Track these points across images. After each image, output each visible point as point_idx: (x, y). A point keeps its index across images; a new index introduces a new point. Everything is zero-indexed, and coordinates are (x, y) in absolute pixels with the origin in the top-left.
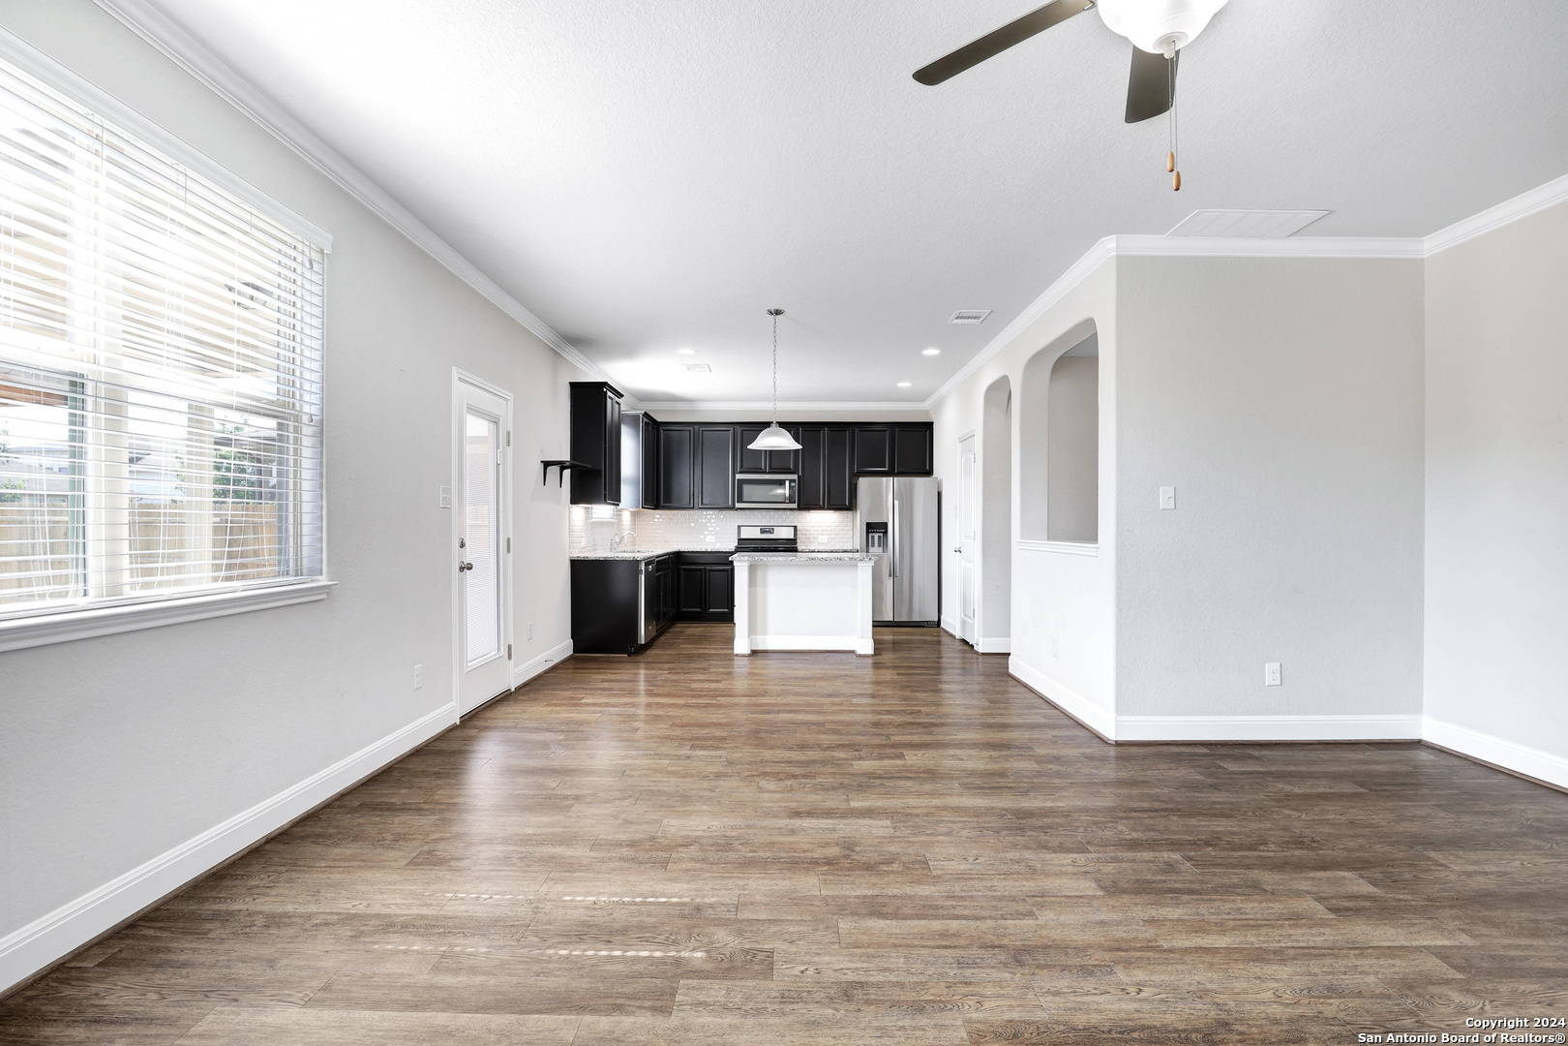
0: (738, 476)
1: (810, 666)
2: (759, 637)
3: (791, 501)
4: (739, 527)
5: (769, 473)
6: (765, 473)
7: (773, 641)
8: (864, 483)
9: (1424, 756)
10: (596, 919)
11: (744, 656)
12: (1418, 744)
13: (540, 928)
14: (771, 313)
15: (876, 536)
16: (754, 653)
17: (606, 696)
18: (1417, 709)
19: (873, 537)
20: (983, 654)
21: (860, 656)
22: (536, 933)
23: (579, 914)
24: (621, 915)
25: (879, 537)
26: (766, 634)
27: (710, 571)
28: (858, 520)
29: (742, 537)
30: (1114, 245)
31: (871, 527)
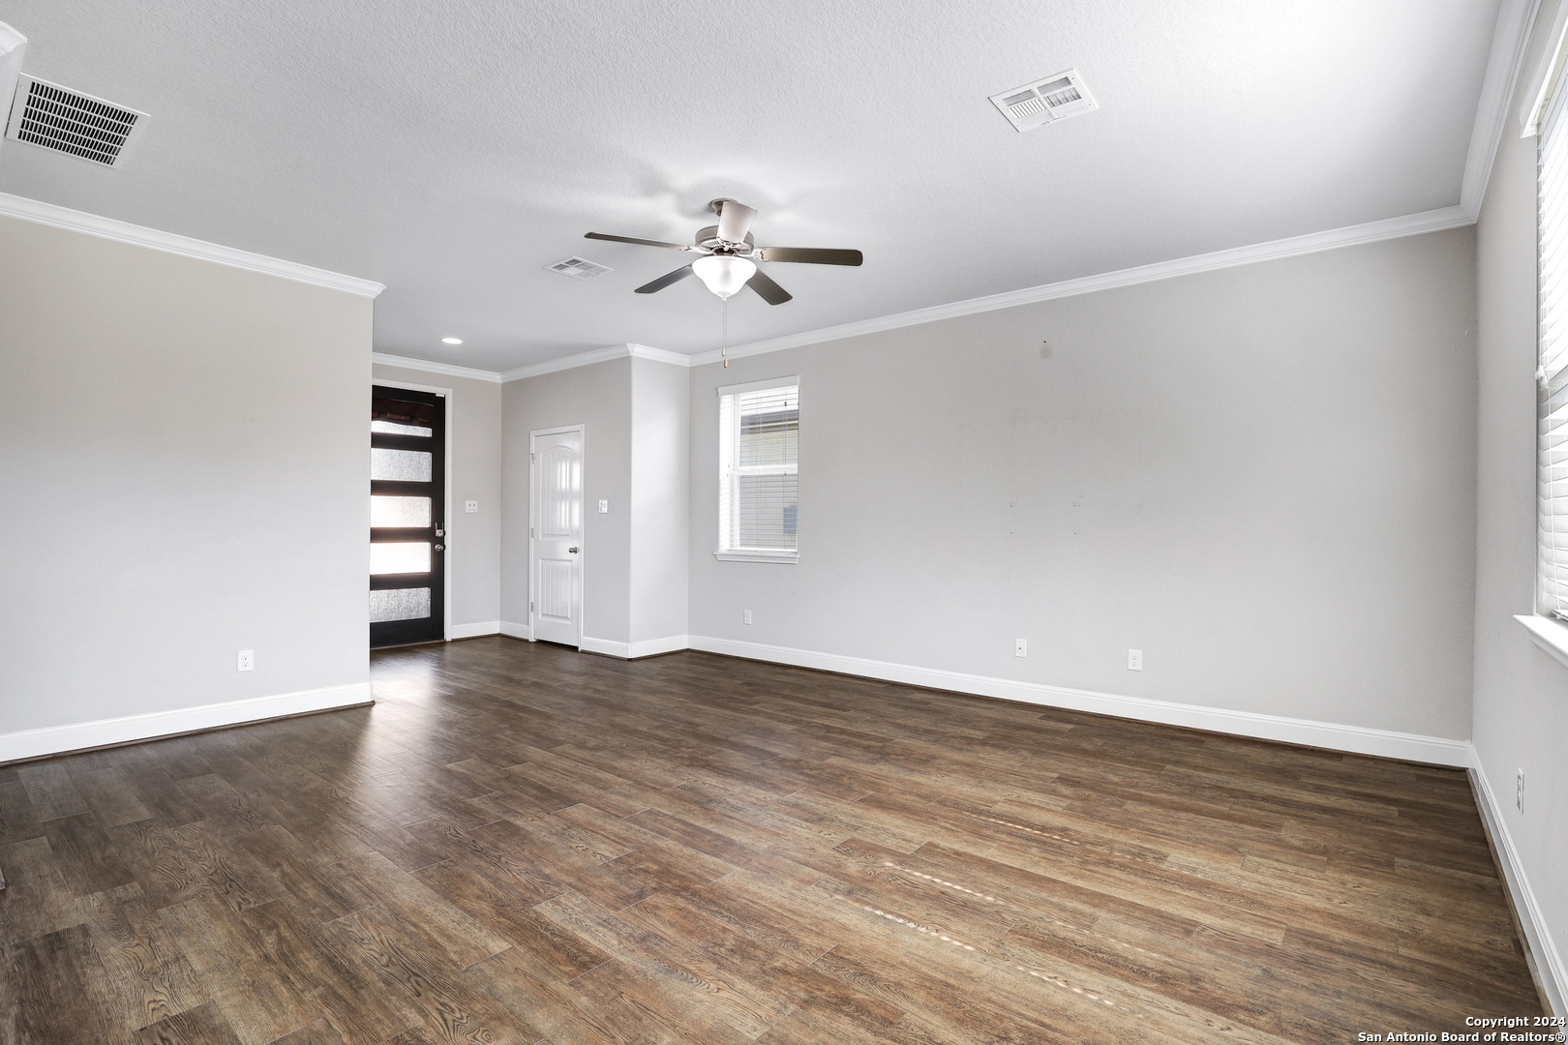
10: (944, 915)
13: (998, 925)
22: (1004, 921)
23: (957, 925)
24: (920, 911)
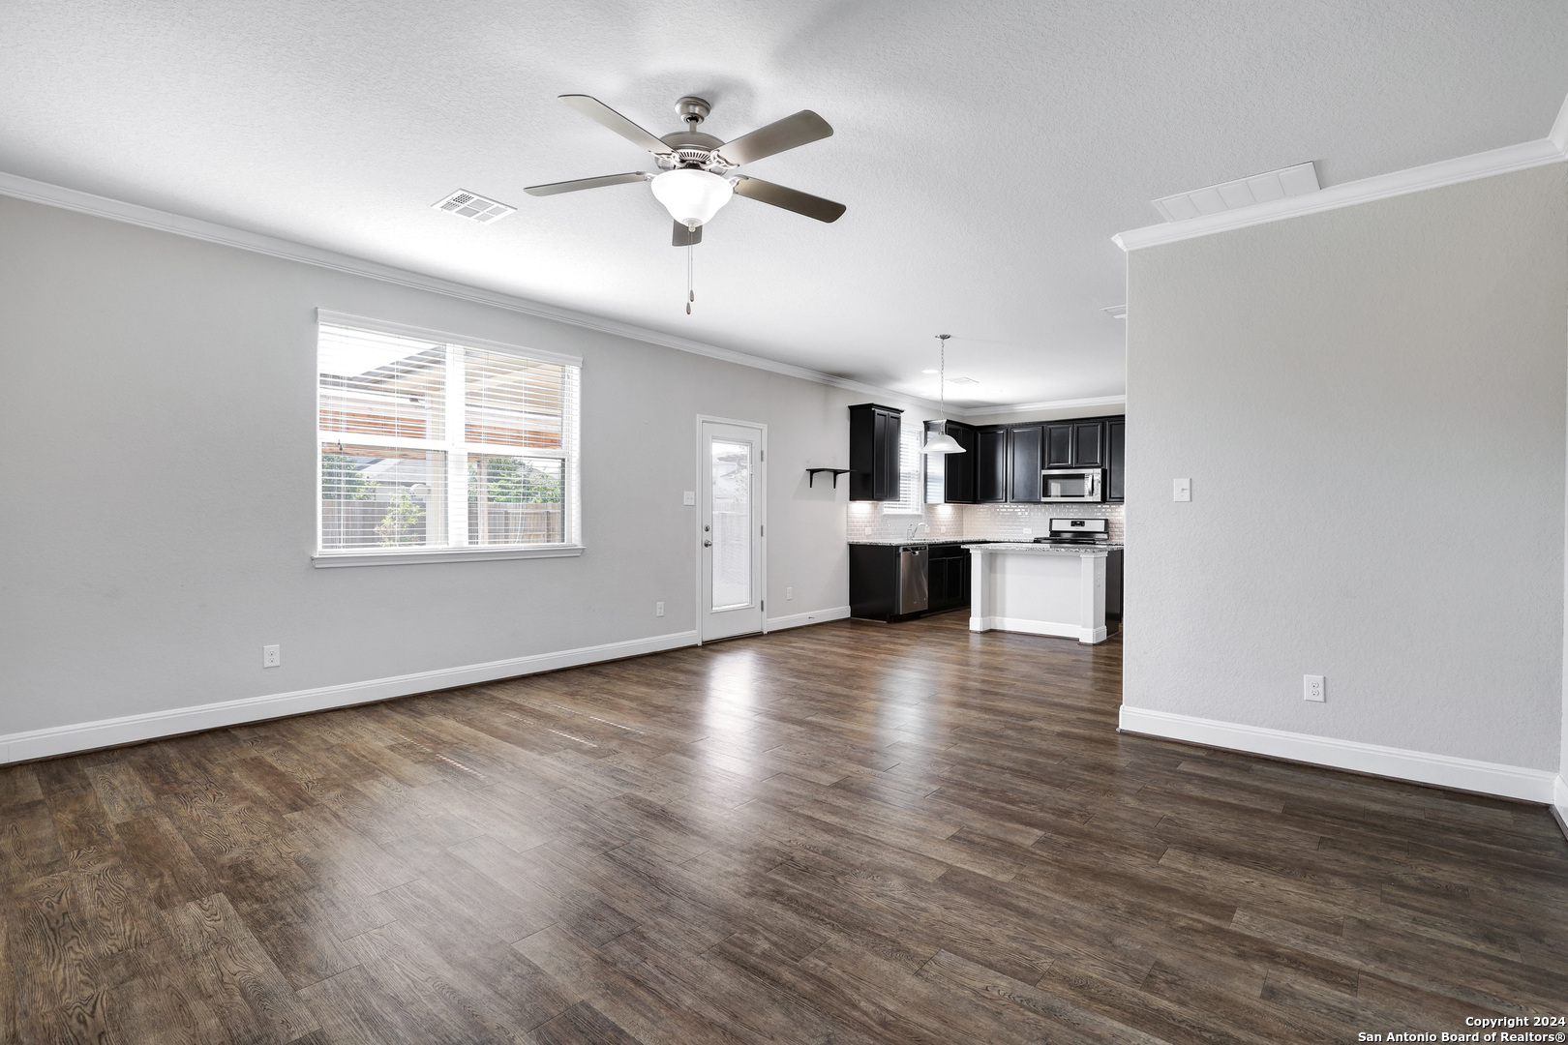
0: (1044, 472)
2: (997, 619)
5: (1074, 468)
6: (1067, 468)
7: (1009, 623)
11: (977, 633)
16: (992, 631)
26: (1004, 616)
29: (1054, 529)
30: (1122, 243)
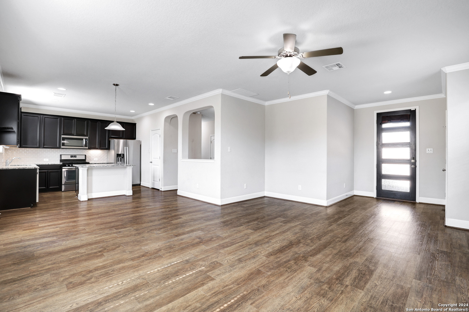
0: (62, 136)
1: (116, 201)
2: (89, 194)
3: (86, 146)
4: (61, 155)
5: (76, 136)
6: (74, 135)
7: (94, 195)
8: (112, 141)
9: (266, 199)
11: (85, 201)
12: (264, 197)
14: (114, 85)
15: (119, 158)
16: (89, 200)
17: (48, 222)
18: (264, 190)
19: (118, 159)
20: (164, 191)
21: (128, 196)
25: (121, 158)
26: (92, 193)
27: (50, 172)
28: (113, 153)
29: (62, 159)
30: (221, 91)
31: (118, 155)
